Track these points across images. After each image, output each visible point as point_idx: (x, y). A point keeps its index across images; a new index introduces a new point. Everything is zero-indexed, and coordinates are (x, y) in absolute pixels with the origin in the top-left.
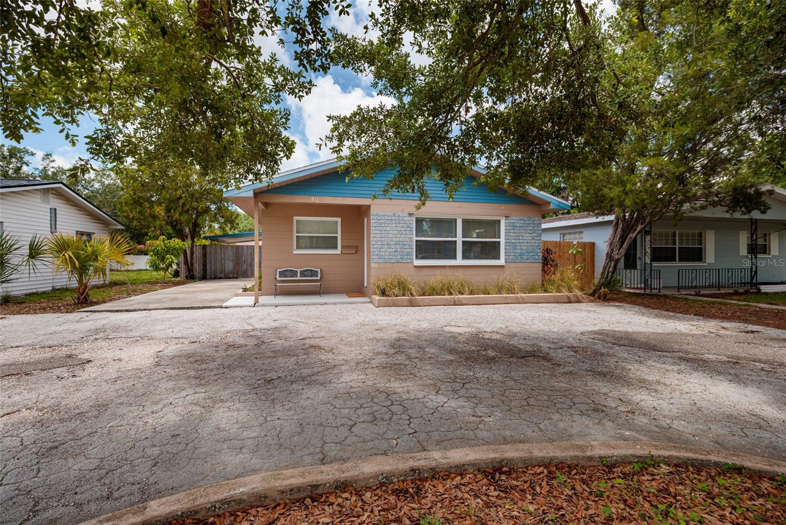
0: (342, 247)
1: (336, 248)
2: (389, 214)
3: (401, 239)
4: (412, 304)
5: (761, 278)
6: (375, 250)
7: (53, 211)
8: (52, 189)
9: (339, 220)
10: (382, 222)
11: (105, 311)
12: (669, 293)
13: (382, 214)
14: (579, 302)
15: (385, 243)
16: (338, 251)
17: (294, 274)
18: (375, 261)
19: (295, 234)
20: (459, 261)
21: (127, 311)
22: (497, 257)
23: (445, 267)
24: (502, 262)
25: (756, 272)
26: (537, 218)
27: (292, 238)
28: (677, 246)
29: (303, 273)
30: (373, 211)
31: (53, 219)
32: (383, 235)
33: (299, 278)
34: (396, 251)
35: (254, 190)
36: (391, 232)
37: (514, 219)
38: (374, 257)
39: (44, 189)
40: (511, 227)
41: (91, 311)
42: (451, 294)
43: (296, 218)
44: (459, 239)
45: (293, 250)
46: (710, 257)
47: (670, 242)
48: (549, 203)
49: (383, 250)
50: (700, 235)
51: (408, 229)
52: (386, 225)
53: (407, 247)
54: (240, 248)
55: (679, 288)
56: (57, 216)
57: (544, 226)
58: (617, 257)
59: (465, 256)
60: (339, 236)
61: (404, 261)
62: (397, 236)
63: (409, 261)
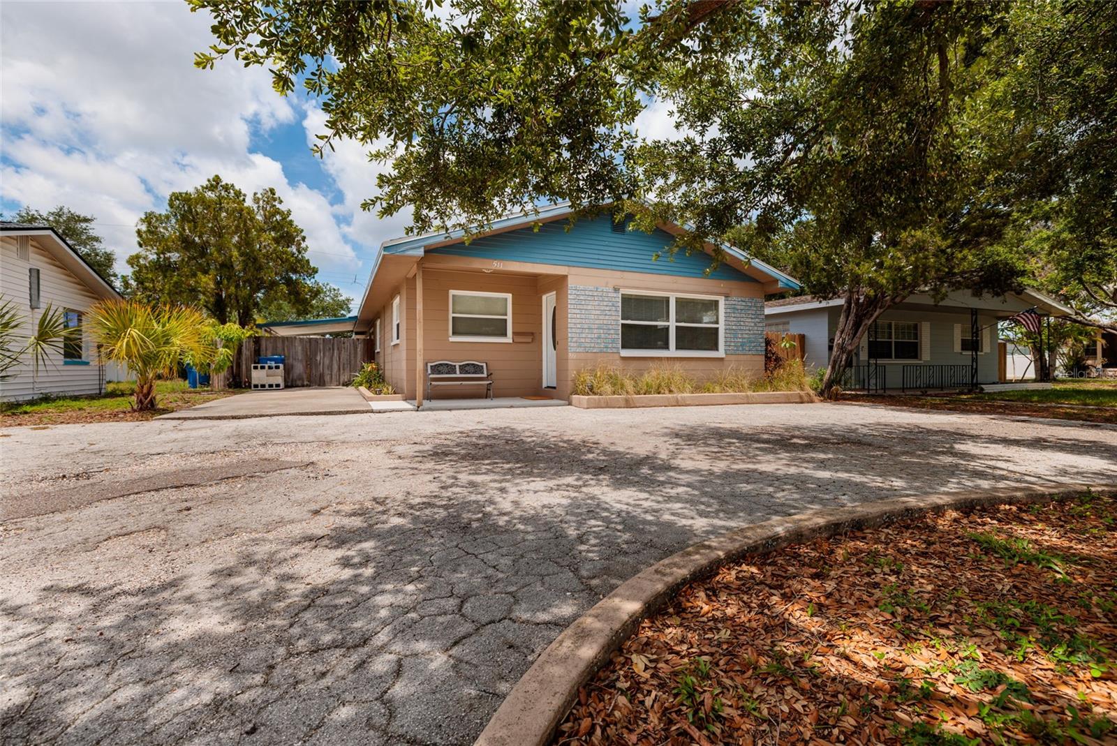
0: (514, 333)
1: (505, 334)
2: (591, 288)
3: (605, 322)
4: (628, 405)
5: (980, 378)
6: (573, 335)
7: (34, 274)
8: (33, 238)
9: (509, 296)
10: (582, 298)
11: (200, 418)
12: (894, 393)
13: (582, 287)
14: (812, 402)
15: (586, 326)
16: (509, 339)
17: (451, 369)
18: (573, 349)
19: (451, 315)
20: (672, 352)
21: (234, 418)
22: (715, 347)
23: (659, 359)
24: (721, 353)
25: (976, 369)
26: (759, 300)
27: (448, 320)
28: (893, 340)
29: (463, 369)
30: (571, 282)
31: (35, 286)
32: (583, 316)
33: (458, 375)
34: (599, 338)
35: (425, 247)
36: (594, 312)
37: (734, 300)
38: (572, 344)
39: (22, 237)
40: (731, 309)
41: (179, 419)
42: (671, 391)
43: (452, 292)
44: (672, 324)
45: (449, 337)
46: (926, 356)
47: (886, 335)
48: (776, 281)
49: (584, 335)
50: (916, 327)
51: (614, 309)
52: (587, 302)
53: (612, 332)
54: (313, 343)
55: (903, 389)
56: (41, 282)
57: (768, 311)
58: (850, 348)
59: (679, 347)
60: (509, 318)
61: (609, 350)
62: (601, 317)
63: (615, 350)
